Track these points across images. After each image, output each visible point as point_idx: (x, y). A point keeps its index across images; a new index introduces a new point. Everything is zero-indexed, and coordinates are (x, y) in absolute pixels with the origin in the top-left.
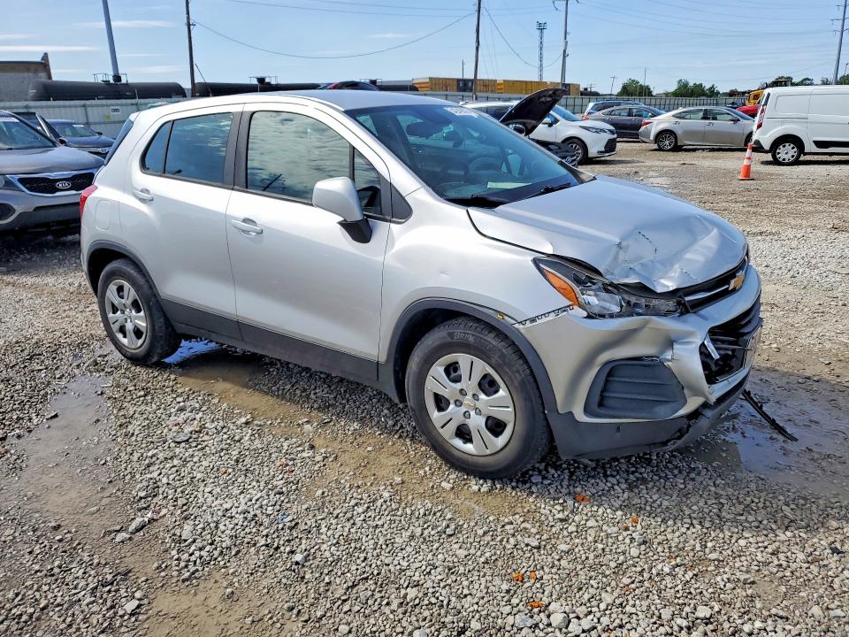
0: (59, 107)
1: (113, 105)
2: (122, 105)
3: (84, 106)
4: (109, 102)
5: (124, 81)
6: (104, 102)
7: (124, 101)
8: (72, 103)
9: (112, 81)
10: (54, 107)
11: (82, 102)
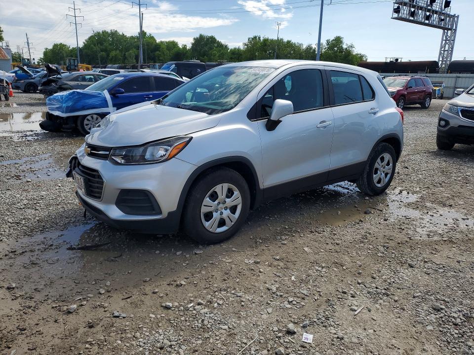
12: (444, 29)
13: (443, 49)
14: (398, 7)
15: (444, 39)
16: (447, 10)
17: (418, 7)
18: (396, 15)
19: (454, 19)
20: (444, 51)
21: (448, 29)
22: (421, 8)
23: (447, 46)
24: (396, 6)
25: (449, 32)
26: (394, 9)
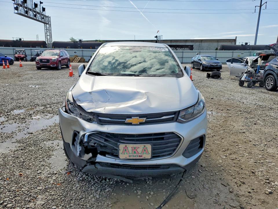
0: (225, 52)
1: (242, 52)
2: (245, 52)
3: (233, 52)
4: (241, 51)
5: (248, 44)
6: (239, 51)
7: (246, 51)
8: (229, 51)
9: (244, 45)
10: (224, 52)
11: (233, 51)
12: (44, 23)
13: (46, 35)
14: (17, 7)
15: (46, 29)
16: (44, 13)
17: (29, 8)
18: (16, 11)
19: (48, 18)
20: (47, 35)
21: (47, 24)
22: (31, 10)
23: (48, 33)
24: (15, 6)
25: (47, 25)
26: (15, 8)
